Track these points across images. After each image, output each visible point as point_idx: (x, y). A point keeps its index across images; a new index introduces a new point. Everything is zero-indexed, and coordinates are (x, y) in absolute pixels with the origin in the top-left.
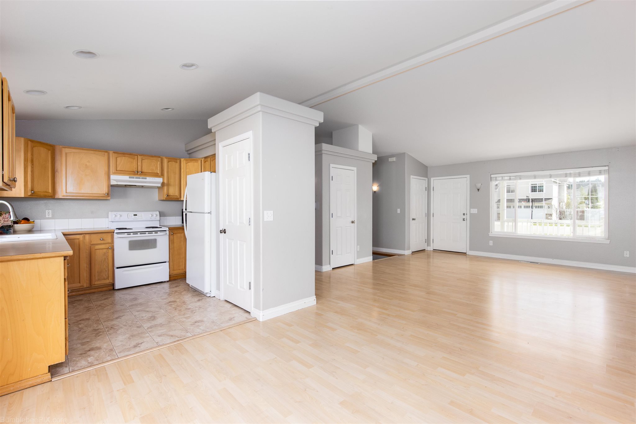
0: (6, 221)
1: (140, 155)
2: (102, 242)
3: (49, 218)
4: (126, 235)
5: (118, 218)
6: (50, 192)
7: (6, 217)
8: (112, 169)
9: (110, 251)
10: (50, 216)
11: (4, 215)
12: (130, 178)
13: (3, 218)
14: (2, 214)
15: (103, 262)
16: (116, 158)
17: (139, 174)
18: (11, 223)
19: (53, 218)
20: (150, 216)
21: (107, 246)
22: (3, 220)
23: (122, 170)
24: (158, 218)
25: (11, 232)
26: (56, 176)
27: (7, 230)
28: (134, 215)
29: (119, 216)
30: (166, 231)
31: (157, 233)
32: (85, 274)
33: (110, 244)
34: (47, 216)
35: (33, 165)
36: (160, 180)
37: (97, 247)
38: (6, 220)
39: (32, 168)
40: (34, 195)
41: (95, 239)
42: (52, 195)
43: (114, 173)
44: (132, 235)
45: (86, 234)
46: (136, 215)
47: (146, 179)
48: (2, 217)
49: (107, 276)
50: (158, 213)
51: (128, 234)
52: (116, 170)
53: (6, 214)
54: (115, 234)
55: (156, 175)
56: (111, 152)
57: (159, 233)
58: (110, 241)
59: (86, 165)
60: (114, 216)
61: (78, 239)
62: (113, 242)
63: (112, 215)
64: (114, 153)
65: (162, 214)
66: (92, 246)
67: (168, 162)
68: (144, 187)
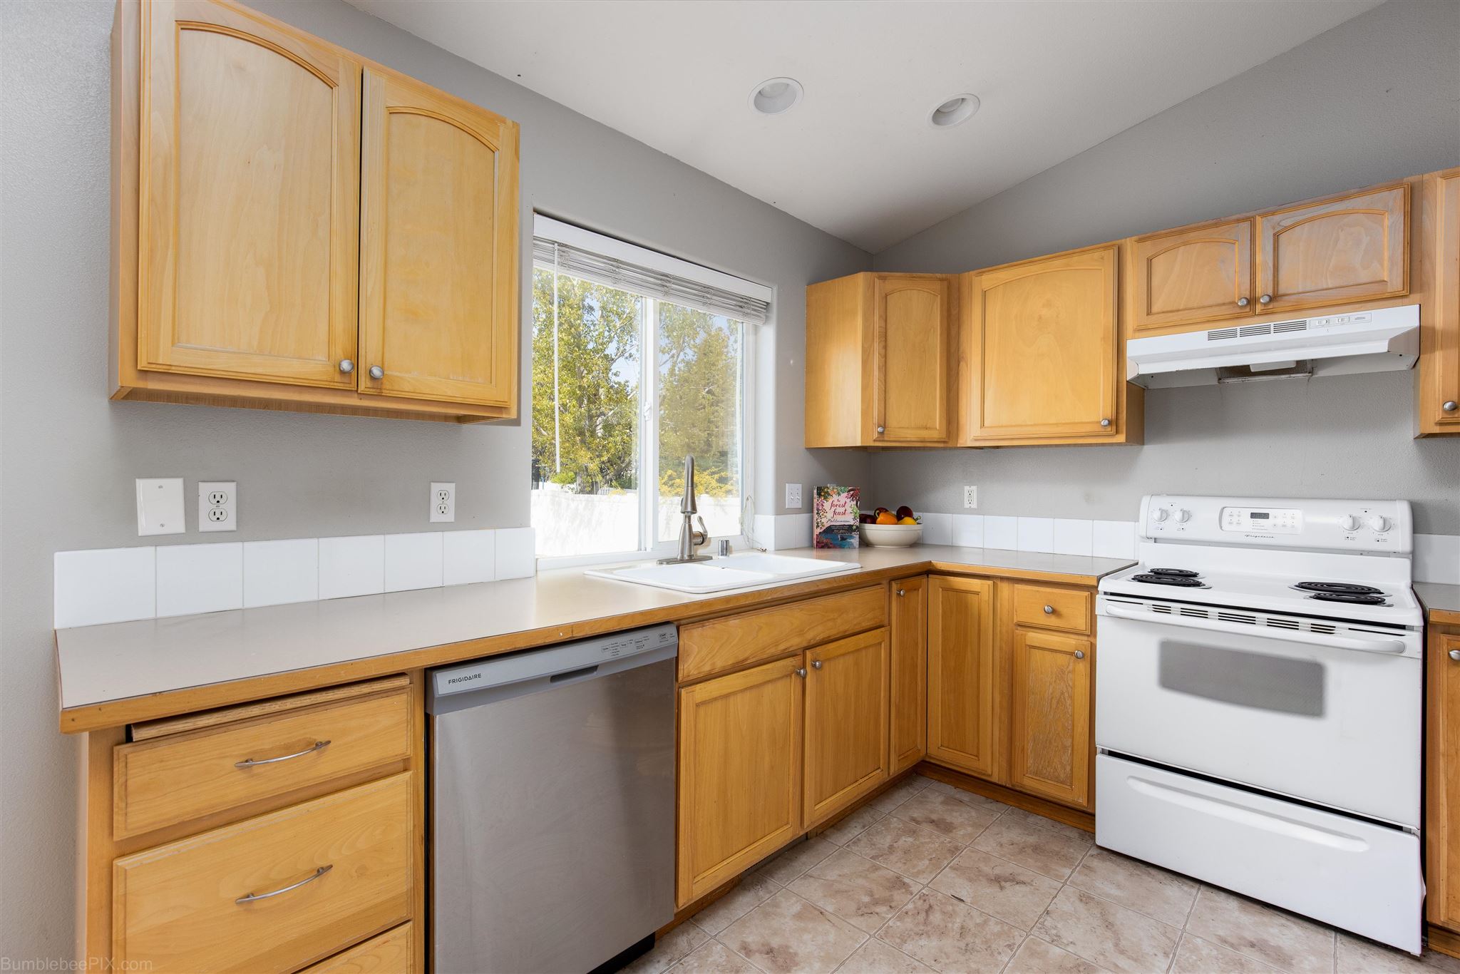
0: (839, 514)
1: (1264, 215)
2: (1053, 621)
3: (971, 512)
4: (1144, 612)
5: (1172, 528)
6: (937, 429)
7: (838, 503)
8: (1131, 319)
9: (1082, 667)
10: (974, 506)
11: (835, 497)
12: (1211, 337)
13: (832, 505)
14: (829, 494)
15: (1054, 706)
16: (1150, 261)
17: (1259, 308)
18: (854, 519)
19: (978, 511)
20: (1347, 523)
21: (1070, 642)
22: (833, 509)
23: (1174, 309)
24: (1401, 538)
25: (852, 544)
26: (960, 373)
27: (843, 539)
28: (1254, 515)
29: (1178, 515)
30: (1403, 627)
31: (1328, 631)
32: (991, 731)
33: (1086, 638)
34: (967, 506)
35: (885, 347)
36: (1404, 318)
37: (1034, 637)
38: (841, 510)
39: (885, 357)
40: (886, 439)
41: (1028, 605)
42: (944, 436)
43: (1142, 330)
44: (1175, 618)
45: (1002, 579)
46: (1266, 516)
47: (1302, 326)
48: (830, 501)
49: (1068, 768)
50: (1401, 514)
51: (1157, 609)
52: (1149, 313)
53: (839, 495)
54: (1100, 598)
55: (1377, 297)
56: (1130, 245)
57: (1343, 637)
58: (1081, 623)
59: (1040, 317)
60: (1157, 515)
61: (977, 593)
62: (1092, 632)
63: (1150, 508)
64: (1140, 241)
66: (1020, 631)
68: (1322, 373)
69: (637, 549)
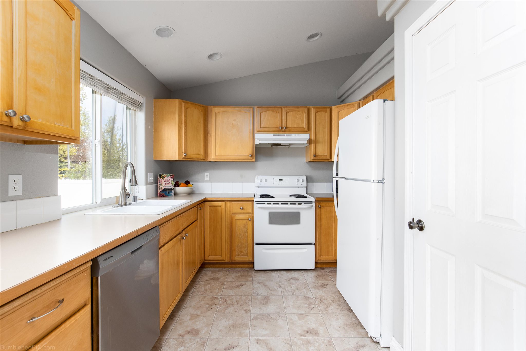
0: (167, 184)
1: (284, 108)
2: (242, 211)
3: (207, 181)
4: (265, 205)
5: (263, 184)
6: (201, 155)
7: (167, 180)
8: (256, 127)
9: (250, 223)
10: (208, 180)
11: (166, 178)
12: (274, 135)
13: (165, 181)
14: (164, 177)
15: (243, 235)
16: (260, 113)
17: (283, 130)
18: (172, 186)
19: (210, 181)
20: (297, 181)
21: (246, 216)
22: (165, 182)
23: (266, 127)
24: (305, 184)
25: (172, 195)
26: (208, 138)
27: (169, 193)
28: (280, 180)
29: (264, 180)
30: (311, 202)
31: (300, 204)
32: (225, 246)
33: (250, 215)
34: (206, 180)
35: (186, 126)
36: (306, 136)
37: (238, 217)
38: (168, 182)
39: (186, 130)
40: (186, 158)
41: (236, 207)
42: (204, 157)
43: (259, 131)
44: (272, 206)
45: (228, 201)
46: (282, 180)
47: (291, 136)
48: (164, 179)
49: (247, 251)
50: (305, 178)
51: (268, 204)
52: (260, 127)
53: (167, 177)
54: (255, 203)
55: (302, 131)
56: (255, 108)
57: (304, 205)
58: (250, 211)
59: (233, 124)
60: (260, 180)
61: (220, 206)
62: (252, 213)
63: (258, 179)
64: (258, 107)
65: (309, 180)
66: (233, 215)
67: (316, 113)
68: (291, 146)
69: (92, 203)
